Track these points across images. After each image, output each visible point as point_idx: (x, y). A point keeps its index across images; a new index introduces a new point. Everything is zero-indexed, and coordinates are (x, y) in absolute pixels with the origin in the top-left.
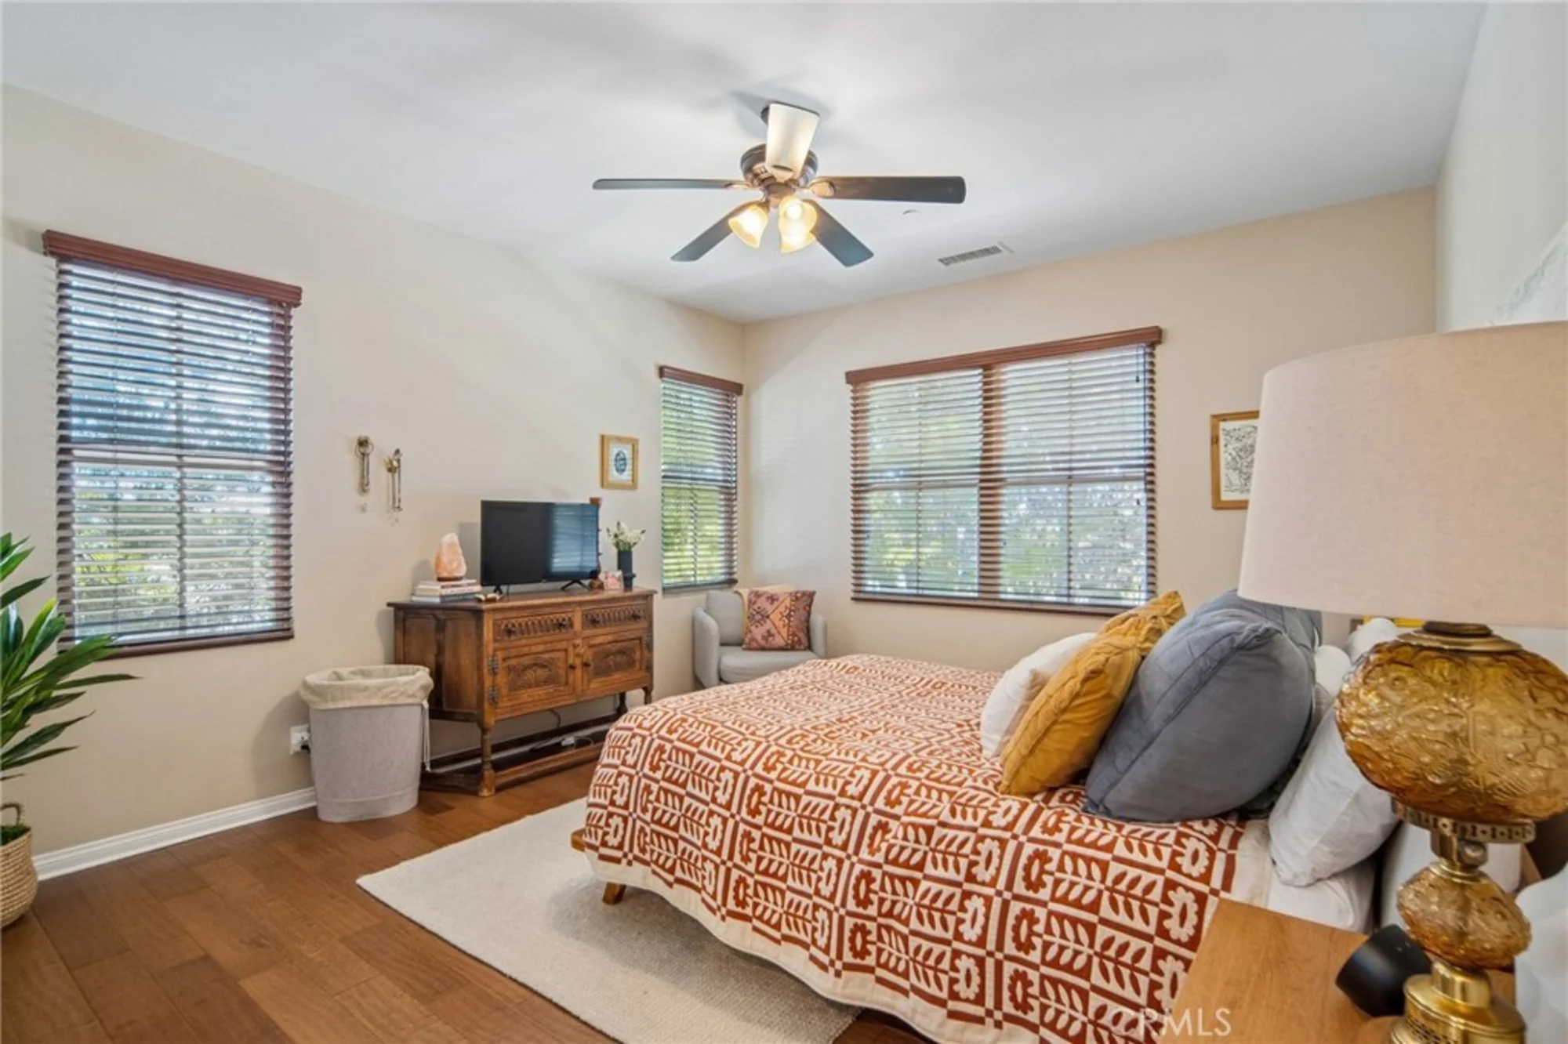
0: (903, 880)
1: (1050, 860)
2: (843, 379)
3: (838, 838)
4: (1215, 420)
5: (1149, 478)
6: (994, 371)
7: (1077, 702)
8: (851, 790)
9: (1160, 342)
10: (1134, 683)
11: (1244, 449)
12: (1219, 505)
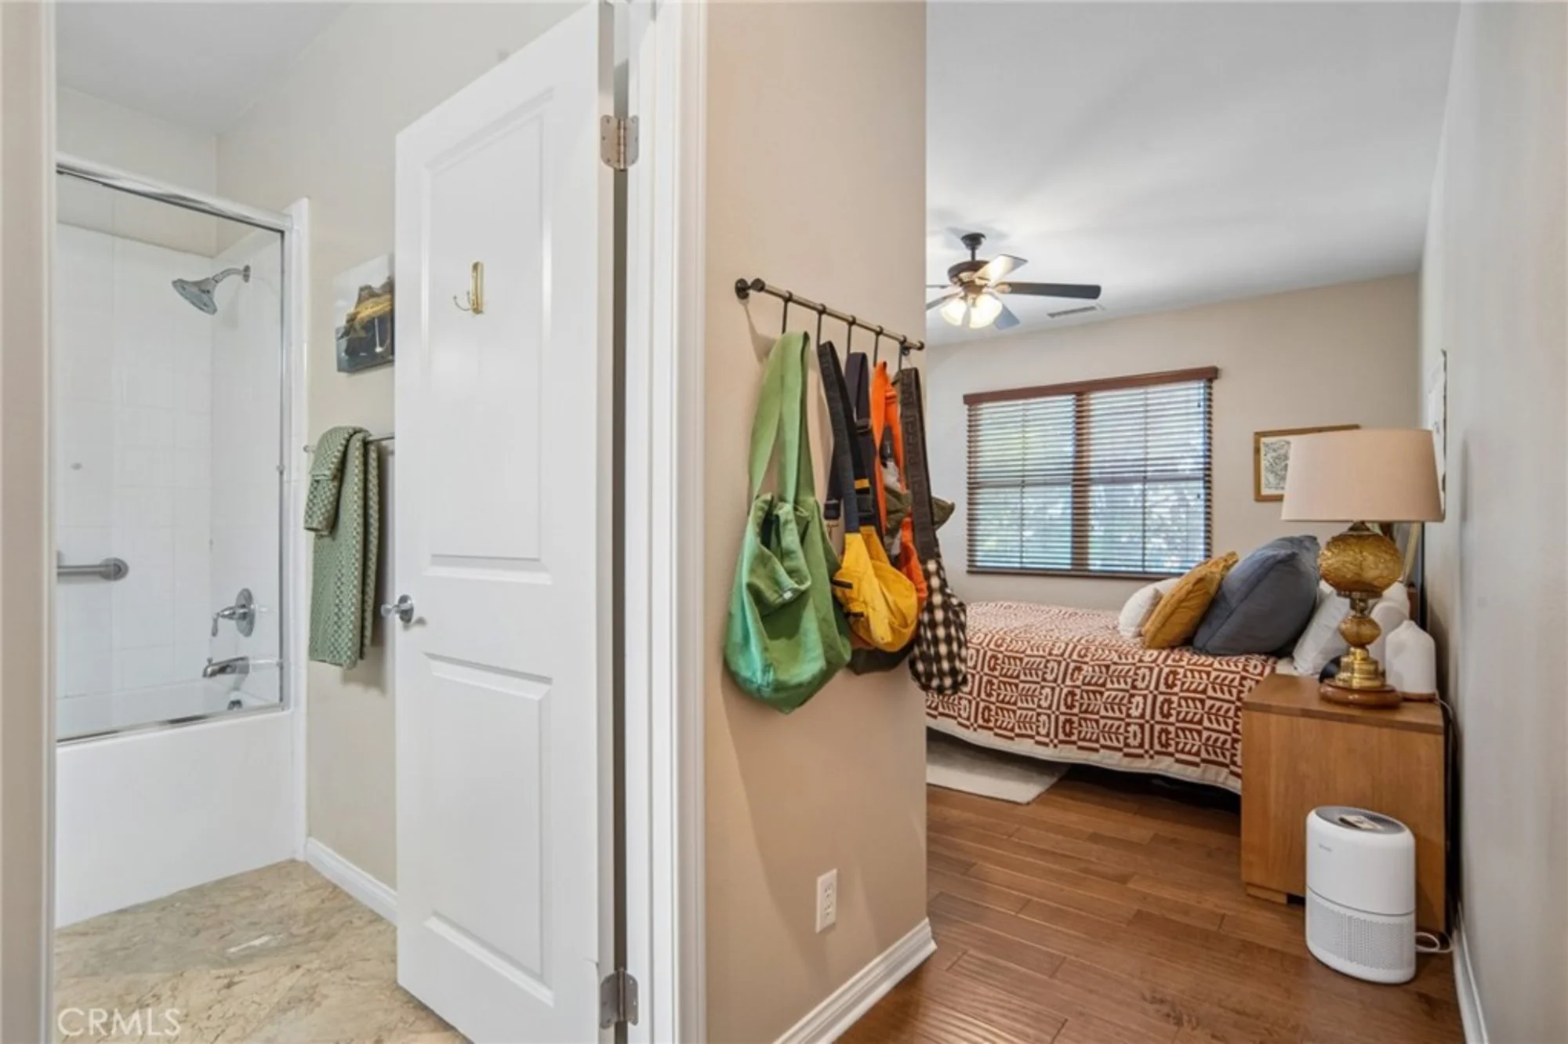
0: (1094, 692)
1: (1178, 674)
2: (961, 400)
3: (1050, 677)
4: (1257, 436)
5: (1207, 478)
6: (1085, 397)
7: (1192, 595)
8: (1055, 652)
9: (1216, 378)
10: (1220, 587)
11: (1278, 458)
12: (1260, 498)
